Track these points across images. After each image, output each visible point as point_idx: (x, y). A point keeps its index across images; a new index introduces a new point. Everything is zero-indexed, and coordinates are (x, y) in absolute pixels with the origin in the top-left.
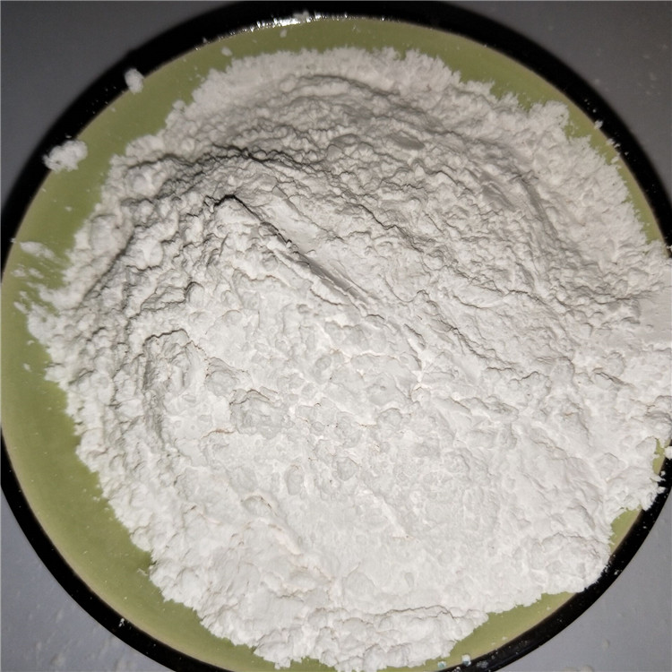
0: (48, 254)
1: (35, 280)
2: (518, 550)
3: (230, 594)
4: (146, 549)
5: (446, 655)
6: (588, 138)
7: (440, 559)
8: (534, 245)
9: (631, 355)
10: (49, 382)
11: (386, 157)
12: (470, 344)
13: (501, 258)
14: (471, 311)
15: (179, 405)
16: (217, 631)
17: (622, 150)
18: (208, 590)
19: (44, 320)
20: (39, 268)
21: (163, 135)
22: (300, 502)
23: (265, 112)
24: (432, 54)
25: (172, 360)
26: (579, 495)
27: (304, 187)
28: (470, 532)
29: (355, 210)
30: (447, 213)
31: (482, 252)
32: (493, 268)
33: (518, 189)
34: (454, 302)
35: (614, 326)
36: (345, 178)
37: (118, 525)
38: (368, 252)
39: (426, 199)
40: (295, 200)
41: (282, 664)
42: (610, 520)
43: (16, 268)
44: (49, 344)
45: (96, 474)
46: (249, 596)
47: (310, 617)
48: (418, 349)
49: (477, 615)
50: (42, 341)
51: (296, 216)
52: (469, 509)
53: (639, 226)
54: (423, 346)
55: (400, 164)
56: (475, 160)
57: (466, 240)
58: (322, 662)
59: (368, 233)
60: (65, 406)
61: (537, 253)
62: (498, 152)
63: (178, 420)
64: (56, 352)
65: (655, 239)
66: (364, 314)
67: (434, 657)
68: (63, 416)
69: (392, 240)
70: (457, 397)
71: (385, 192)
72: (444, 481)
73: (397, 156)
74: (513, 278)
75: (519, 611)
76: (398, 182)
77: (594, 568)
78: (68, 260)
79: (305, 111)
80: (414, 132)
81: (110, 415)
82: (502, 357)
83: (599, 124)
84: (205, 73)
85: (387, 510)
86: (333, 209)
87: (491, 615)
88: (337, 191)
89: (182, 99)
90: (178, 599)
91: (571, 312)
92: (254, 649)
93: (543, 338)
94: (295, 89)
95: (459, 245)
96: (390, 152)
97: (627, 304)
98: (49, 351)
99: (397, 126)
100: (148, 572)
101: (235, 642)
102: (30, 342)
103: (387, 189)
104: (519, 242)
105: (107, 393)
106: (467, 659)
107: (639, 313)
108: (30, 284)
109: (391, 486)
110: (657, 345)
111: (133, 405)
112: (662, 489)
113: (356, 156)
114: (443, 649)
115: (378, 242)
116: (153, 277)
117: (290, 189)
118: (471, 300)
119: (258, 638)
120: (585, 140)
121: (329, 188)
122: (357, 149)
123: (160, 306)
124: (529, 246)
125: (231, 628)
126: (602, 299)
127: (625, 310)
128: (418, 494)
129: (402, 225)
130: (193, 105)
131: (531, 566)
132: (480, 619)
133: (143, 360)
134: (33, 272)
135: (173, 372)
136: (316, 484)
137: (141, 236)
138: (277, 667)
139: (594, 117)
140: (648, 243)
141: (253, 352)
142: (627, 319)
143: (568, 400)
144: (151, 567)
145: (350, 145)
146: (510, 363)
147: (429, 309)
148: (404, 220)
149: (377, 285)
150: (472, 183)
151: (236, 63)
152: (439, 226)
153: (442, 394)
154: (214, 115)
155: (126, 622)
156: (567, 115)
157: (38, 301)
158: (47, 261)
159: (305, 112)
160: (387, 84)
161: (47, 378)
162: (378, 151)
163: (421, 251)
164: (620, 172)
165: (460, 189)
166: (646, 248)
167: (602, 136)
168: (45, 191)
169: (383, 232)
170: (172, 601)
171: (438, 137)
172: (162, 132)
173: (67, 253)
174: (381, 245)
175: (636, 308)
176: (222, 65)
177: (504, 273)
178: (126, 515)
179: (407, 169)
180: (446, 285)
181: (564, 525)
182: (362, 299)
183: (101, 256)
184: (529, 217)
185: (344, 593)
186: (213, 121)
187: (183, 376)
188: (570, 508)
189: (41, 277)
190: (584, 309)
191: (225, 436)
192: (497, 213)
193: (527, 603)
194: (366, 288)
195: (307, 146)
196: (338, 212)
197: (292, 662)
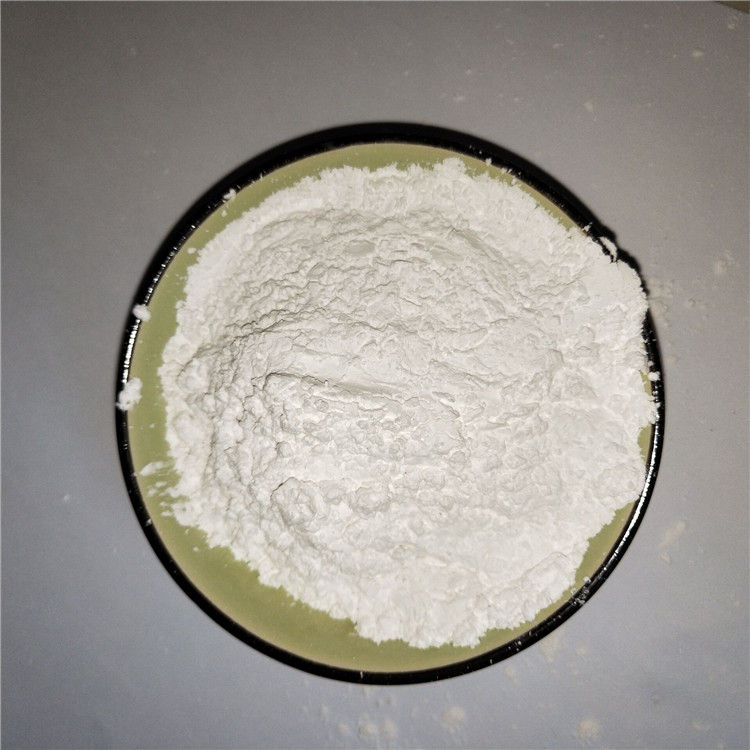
0: (159, 465)
1: (162, 489)
2: (586, 492)
3: (417, 617)
4: (345, 617)
5: (573, 583)
6: (487, 173)
7: (538, 523)
8: (489, 277)
9: (595, 324)
10: (214, 549)
11: (352, 271)
12: (483, 378)
13: (472, 302)
14: (472, 355)
15: (317, 524)
16: (422, 645)
17: (515, 172)
18: (401, 621)
19: (184, 510)
20: (161, 479)
21: (182, 331)
22: (428, 537)
23: (245, 278)
24: (340, 165)
25: (297, 501)
26: (607, 435)
27: (310, 332)
28: (548, 497)
29: (356, 329)
30: (417, 289)
31: (457, 305)
32: (470, 314)
33: (457, 242)
34: (456, 355)
35: (572, 308)
36: (334, 306)
37: (317, 612)
38: (381, 357)
39: (398, 289)
40: (311, 347)
41: (475, 644)
42: (635, 440)
43: (147, 490)
44: (197, 523)
45: (281, 587)
46: (430, 613)
47: (476, 605)
48: (451, 404)
49: (580, 546)
50: (192, 525)
51: (319, 358)
52: (540, 484)
53: (556, 220)
54: (453, 401)
55: (367, 270)
56: (415, 233)
57: (441, 302)
58: (498, 628)
59: (373, 342)
60: (232, 556)
61: (495, 282)
62: (428, 217)
63: (321, 534)
64: (206, 526)
65: (571, 227)
66: (403, 401)
67: (566, 588)
68: (236, 563)
69: (391, 337)
70: (494, 420)
71: (367, 301)
72: (514, 478)
73: (359, 264)
74: (487, 312)
75: (606, 529)
76: (371, 286)
77: (638, 480)
78: (171, 458)
79: (273, 261)
80: (361, 238)
81: (271, 550)
82: (509, 374)
83: (489, 161)
84: (185, 273)
85: (487, 511)
86: (339, 337)
87: (590, 540)
88: (335, 321)
89: (179, 299)
90: (385, 638)
91: (540, 314)
92: (451, 644)
93: (529, 345)
94: (255, 246)
95: (438, 310)
96: (352, 264)
97: (574, 287)
98: (200, 528)
99: (347, 239)
100: (355, 632)
101: (438, 646)
102: (187, 532)
103: (367, 298)
104: (477, 281)
105: (260, 537)
106: (587, 579)
107: (586, 291)
108: (162, 494)
109: (482, 498)
110: (609, 308)
111: (285, 538)
112: (658, 405)
113: (331, 282)
114: (569, 580)
115: (383, 344)
116: (245, 448)
117: (302, 341)
118: (468, 346)
119: (451, 635)
120: (486, 175)
121: (328, 321)
122: (329, 276)
123: (264, 468)
124: (487, 280)
125: (430, 639)
126: (555, 291)
127: (576, 293)
128: (502, 492)
129: (391, 320)
130: (189, 298)
131: (599, 498)
132: (584, 546)
133: (275, 508)
134: (159, 484)
135: (301, 508)
136: (433, 521)
137: (220, 424)
138: (473, 647)
139: (483, 157)
140: (568, 230)
141: (343, 465)
142: (579, 300)
143: (568, 377)
144: (356, 628)
145: (322, 275)
146: (516, 376)
147: (443, 370)
148: (391, 315)
149: (400, 376)
150: (423, 255)
151: (203, 253)
152: (417, 303)
153: (483, 424)
154: (208, 296)
155: (364, 673)
156: (463, 165)
157: (173, 501)
158: (163, 470)
159: (273, 263)
160: (319, 203)
161: (211, 546)
162: (343, 268)
163: (415, 332)
164: (522, 188)
165: (417, 265)
166: (569, 235)
167: (496, 169)
168: (132, 428)
169: (383, 335)
170: (382, 642)
171: (379, 230)
172: (178, 330)
173: (169, 454)
174: (385, 346)
175: (582, 287)
176: (193, 260)
177: (479, 312)
178: (318, 604)
179: (372, 272)
180: (445, 345)
181: (606, 461)
182: (396, 392)
183: (195, 445)
184: (476, 257)
185: (489, 576)
186: (211, 302)
187: (309, 507)
188: (605, 448)
189: (164, 484)
190: (547, 306)
191: (356, 525)
192: (452, 270)
193: (609, 522)
194: (393, 381)
195: (293, 292)
196: (344, 338)
197: (480, 639)
